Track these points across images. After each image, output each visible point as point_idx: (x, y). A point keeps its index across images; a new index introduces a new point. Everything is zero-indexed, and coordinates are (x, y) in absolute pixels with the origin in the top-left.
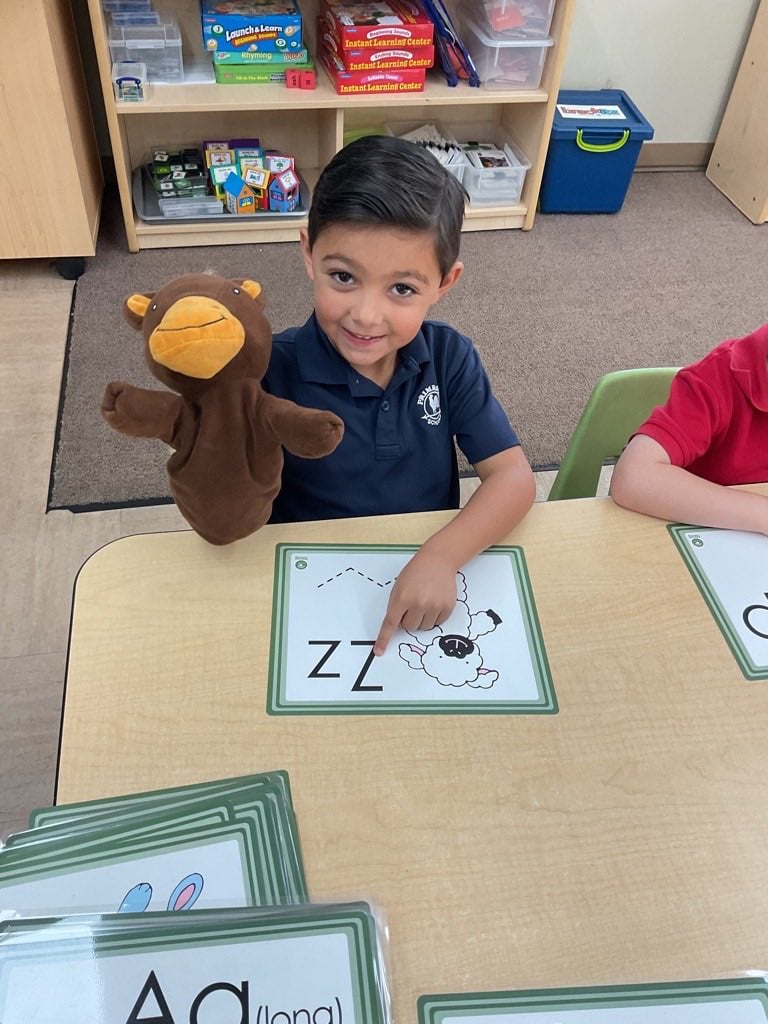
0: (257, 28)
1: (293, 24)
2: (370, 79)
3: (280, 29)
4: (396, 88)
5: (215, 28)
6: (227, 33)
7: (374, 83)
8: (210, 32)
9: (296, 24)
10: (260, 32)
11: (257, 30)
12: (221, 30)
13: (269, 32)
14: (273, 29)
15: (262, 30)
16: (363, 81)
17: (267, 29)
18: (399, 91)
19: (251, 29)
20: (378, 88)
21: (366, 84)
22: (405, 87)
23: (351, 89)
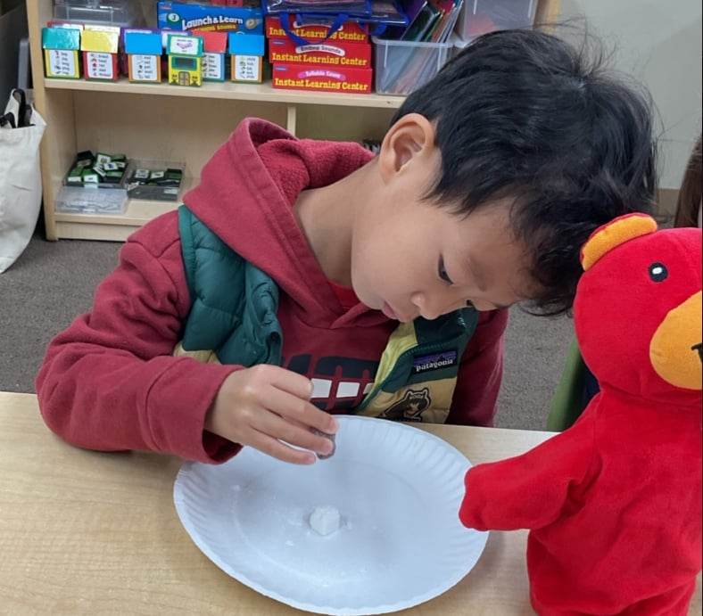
0: (215, 19)
1: (254, 17)
2: (308, 74)
3: (240, 21)
4: (338, 87)
5: (171, 17)
6: (184, 22)
7: (313, 79)
8: (165, 20)
9: (258, 17)
10: (219, 24)
11: (215, 20)
12: (177, 18)
13: (229, 23)
14: (232, 20)
15: (221, 21)
16: (300, 75)
17: (226, 20)
18: (341, 90)
19: (209, 19)
20: (317, 85)
21: (304, 79)
22: (348, 87)
23: (287, 82)
